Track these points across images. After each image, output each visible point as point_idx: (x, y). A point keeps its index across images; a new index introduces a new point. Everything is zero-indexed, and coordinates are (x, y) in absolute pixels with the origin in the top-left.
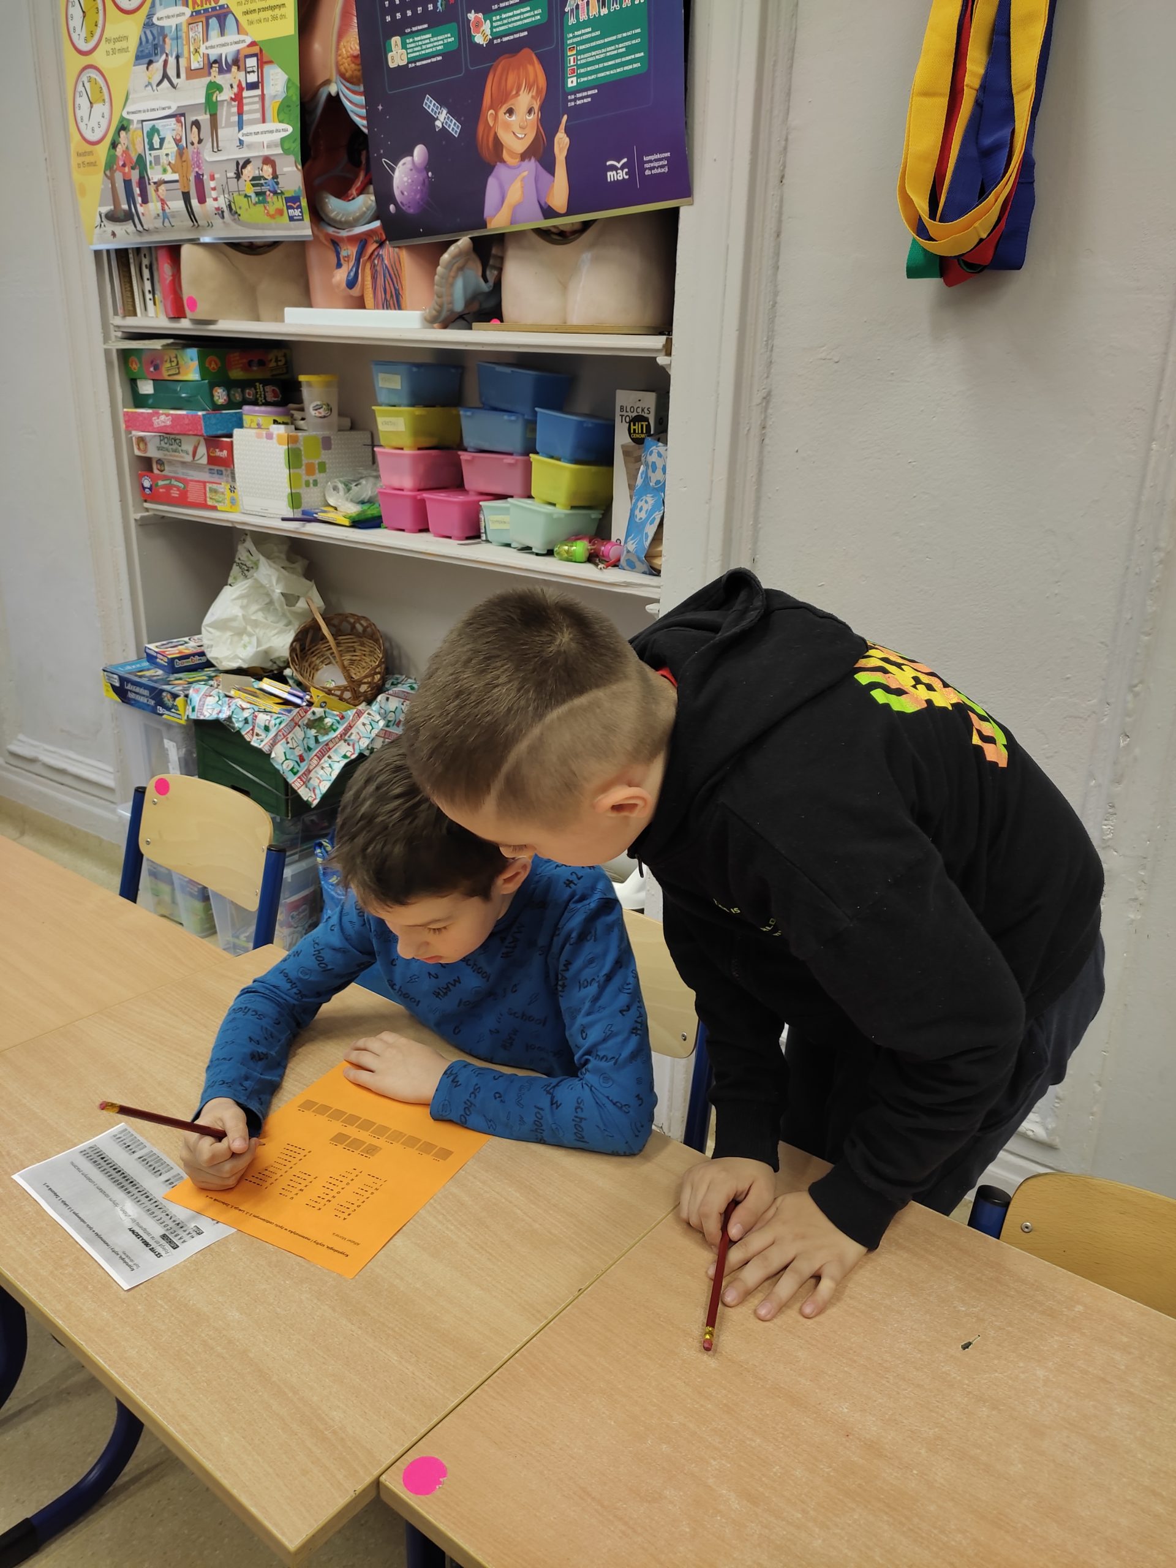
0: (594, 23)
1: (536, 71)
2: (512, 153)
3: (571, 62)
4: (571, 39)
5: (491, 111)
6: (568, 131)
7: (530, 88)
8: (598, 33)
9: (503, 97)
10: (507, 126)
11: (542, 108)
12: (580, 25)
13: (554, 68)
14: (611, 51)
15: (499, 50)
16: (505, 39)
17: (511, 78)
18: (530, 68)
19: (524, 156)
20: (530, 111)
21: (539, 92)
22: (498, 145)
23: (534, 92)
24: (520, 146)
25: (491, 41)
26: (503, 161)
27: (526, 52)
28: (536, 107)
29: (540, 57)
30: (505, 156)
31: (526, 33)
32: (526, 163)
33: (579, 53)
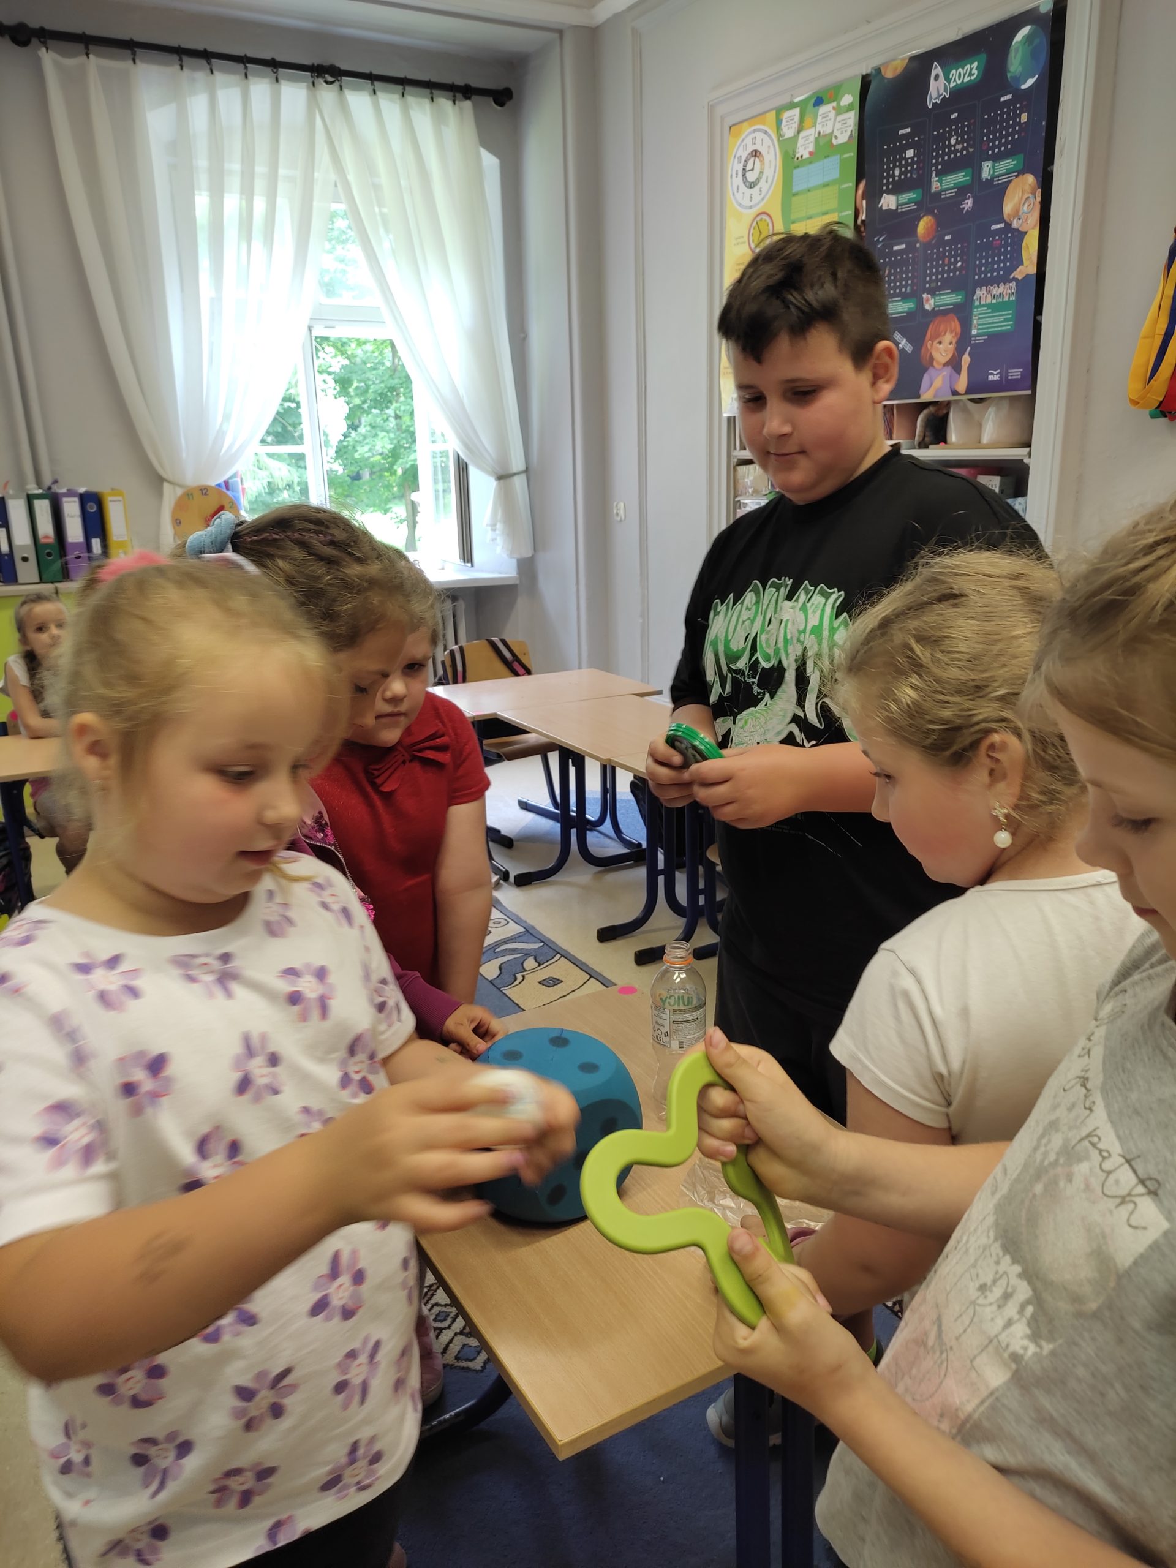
0: (988, 306)
1: (956, 325)
2: (938, 363)
3: (975, 322)
4: (975, 311)
5: (930, 342)
6: (969, 354)
7: (951, 332)
8: (990, 311)
9: (937, 335)
10: (937, 349)
11: (957, 343)
12: (980, 306)
13: (966, 324)
14: (996, 319)
15: (936, 313)
16: (941, 308)
17: (942, 327)
18: (953, 324)
19: (945, 365)
20: (951, 343)
21: (956, 334)
22: (932, 359)
23: (954, 334)
24: (944, 360)
25: (934, 309)
26: (933, 366)
27: (951, 315)
28: (954, 341)
29: (958, 319)
30: (935, 364)
31: (952, 307)
32: (946, 368)
33: (979, 318)
